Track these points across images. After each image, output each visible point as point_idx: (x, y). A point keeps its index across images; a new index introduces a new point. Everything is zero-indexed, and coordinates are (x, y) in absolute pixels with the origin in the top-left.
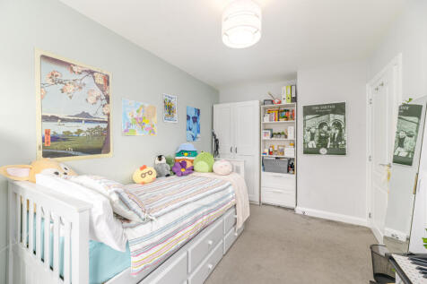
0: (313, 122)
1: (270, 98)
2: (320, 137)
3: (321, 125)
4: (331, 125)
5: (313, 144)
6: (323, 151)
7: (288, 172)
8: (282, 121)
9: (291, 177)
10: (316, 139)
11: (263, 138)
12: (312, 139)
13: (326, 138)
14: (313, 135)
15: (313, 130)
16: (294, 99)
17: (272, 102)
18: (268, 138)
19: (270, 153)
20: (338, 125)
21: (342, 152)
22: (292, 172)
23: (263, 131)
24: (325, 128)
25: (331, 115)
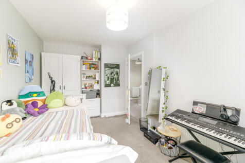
0: (108, 71)
1: (86, 56)
2: (111, 79)
3: (112, 73)
4: (115, 73)
5: (108, 82)
6: (112, 85)
7: (96, 97)
8: (93, 69)
9: (98, 100)
10: (110, 79)
11: (83, 79)
12: (108, 80)
13: (113, 79)
14: (108, 78)
15: (108, 75)
16: (100, 59)
17: (87, 58)
18: (85, 79)
19: (86, 88)
20: (117, 73)
21: (118, 85)
22: (98, 97)
23: (82, 75)
24: (113, 75)
25: (115, 69)
